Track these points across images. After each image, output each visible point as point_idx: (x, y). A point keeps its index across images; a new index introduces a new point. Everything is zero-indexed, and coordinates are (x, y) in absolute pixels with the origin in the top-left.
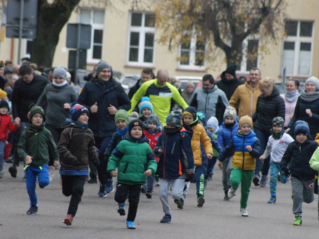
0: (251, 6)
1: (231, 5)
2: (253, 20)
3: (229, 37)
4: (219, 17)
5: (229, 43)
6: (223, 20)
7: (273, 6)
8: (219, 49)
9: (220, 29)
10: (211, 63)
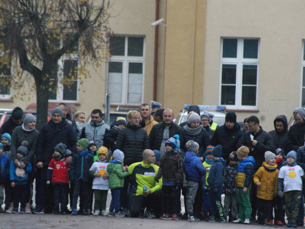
0: (64, 19)
1: (40, 17)
2: (68, 35)
3: (38, 57)
4: (25, 32)
5: (39, 65)
6: (30, 36)
7: (92, 18)
8: (26, 72)
9: (27, 47)
10: (17, 90)
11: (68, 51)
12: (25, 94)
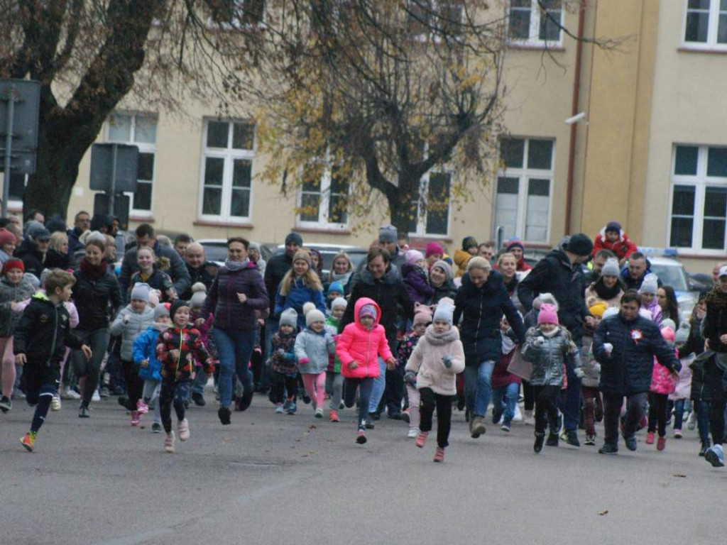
0: (437, 112)
1: (400, 108)
2: (441, 136)
3: (395, 169)
4: (377, 131)
5: (395, 181)
6: (384, 137)
7: (479, 111)
8: (376, 191)
9: (379, 153)
10: (362, 218)
11: (440, 159)
12: (373, 224)
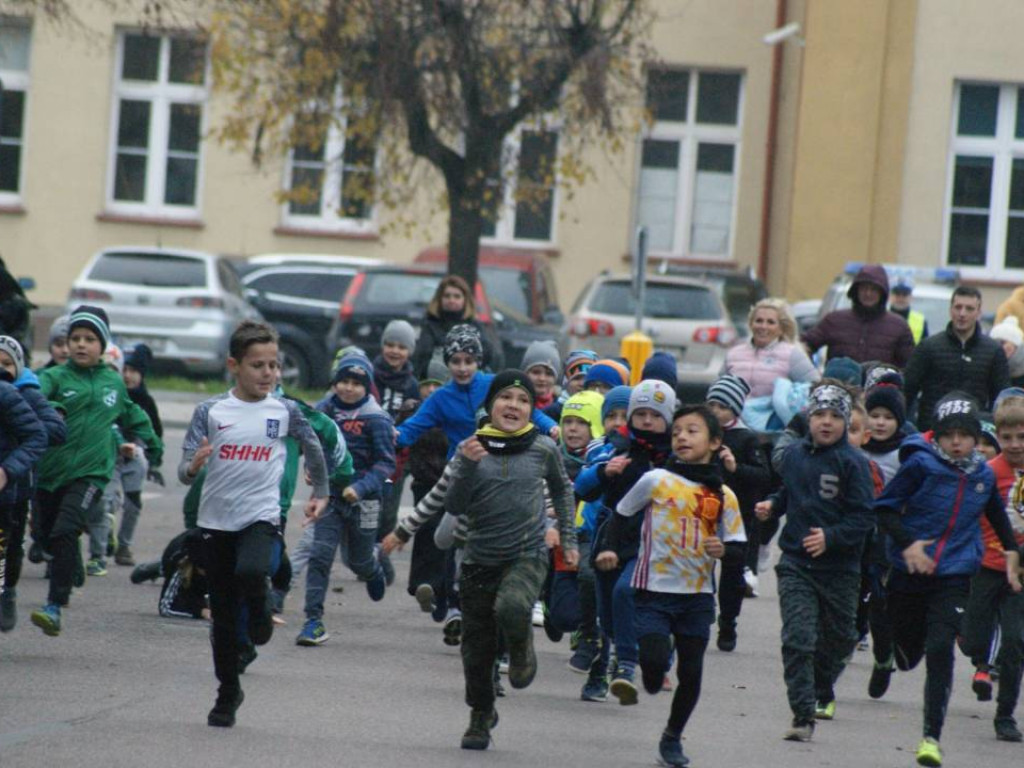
0: (532, 21)
1: (468, 14)
2: (541, 65)
3: (458, 123)
4: (426, 55)
5: (456, 144)
6: (439, 66)
7: (607, 20)
8: (423, 162)
9: (429, 95)
10: (396, 210)
11: (538, 106)
12: (415, 223)
